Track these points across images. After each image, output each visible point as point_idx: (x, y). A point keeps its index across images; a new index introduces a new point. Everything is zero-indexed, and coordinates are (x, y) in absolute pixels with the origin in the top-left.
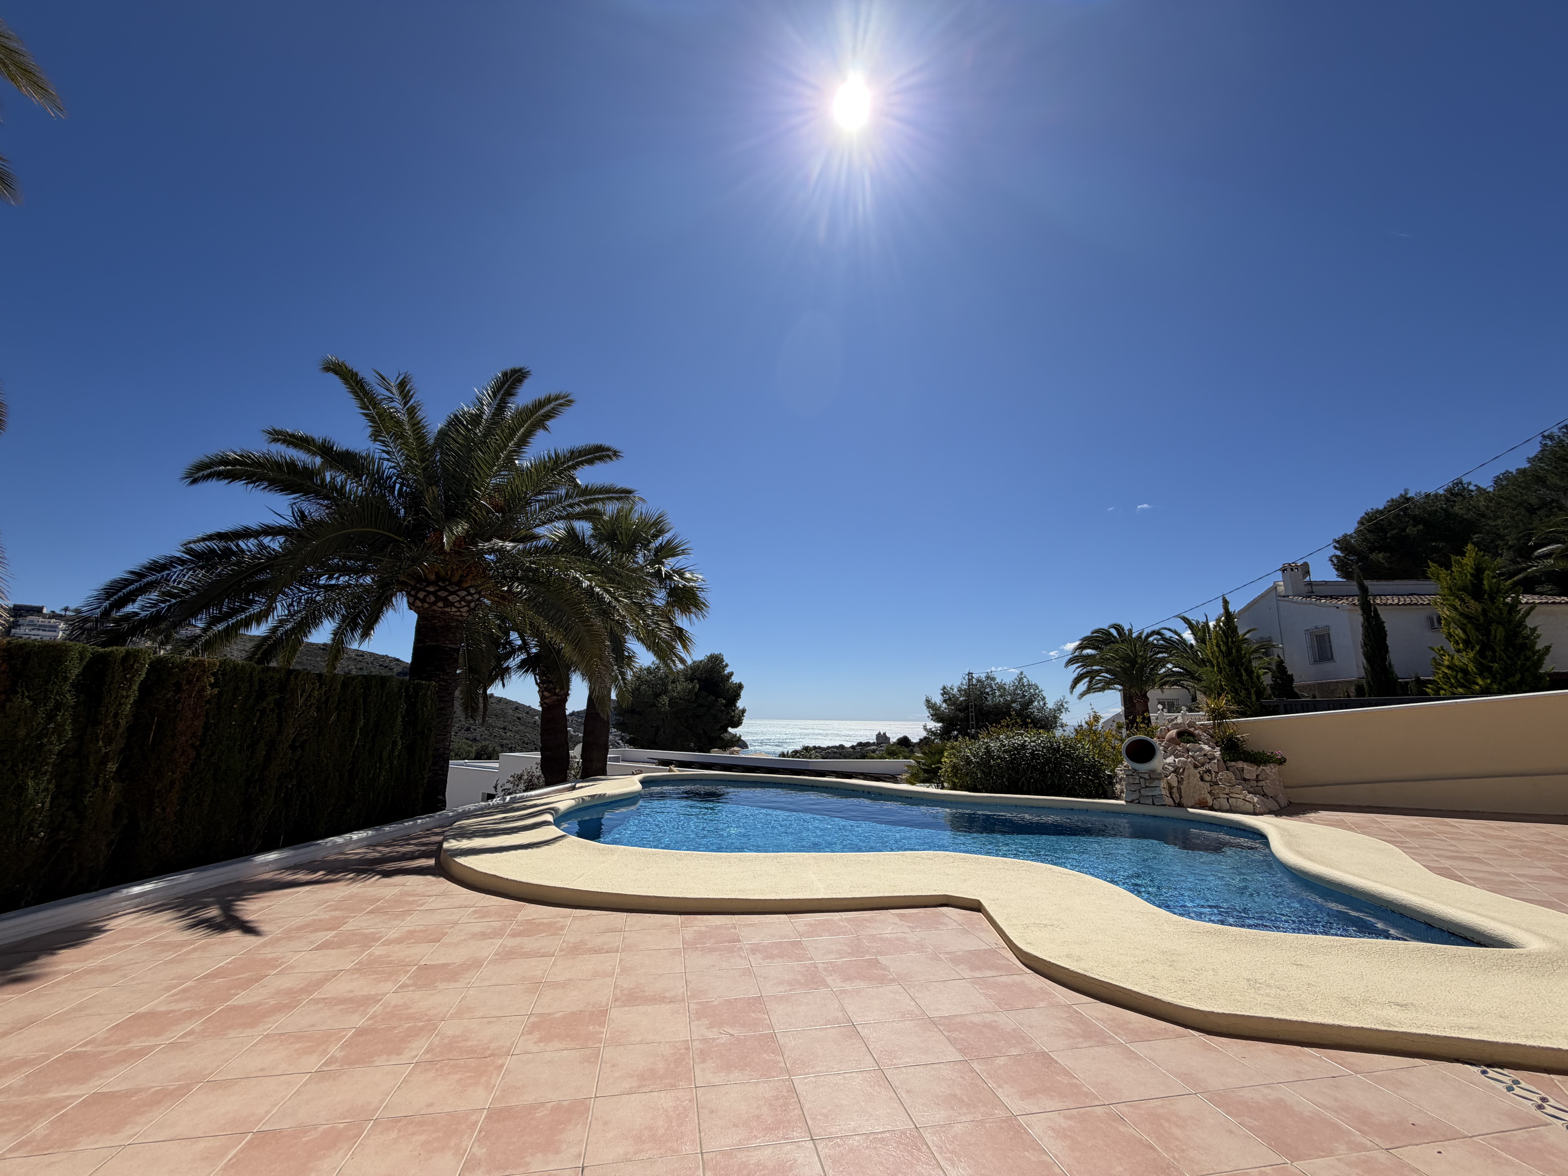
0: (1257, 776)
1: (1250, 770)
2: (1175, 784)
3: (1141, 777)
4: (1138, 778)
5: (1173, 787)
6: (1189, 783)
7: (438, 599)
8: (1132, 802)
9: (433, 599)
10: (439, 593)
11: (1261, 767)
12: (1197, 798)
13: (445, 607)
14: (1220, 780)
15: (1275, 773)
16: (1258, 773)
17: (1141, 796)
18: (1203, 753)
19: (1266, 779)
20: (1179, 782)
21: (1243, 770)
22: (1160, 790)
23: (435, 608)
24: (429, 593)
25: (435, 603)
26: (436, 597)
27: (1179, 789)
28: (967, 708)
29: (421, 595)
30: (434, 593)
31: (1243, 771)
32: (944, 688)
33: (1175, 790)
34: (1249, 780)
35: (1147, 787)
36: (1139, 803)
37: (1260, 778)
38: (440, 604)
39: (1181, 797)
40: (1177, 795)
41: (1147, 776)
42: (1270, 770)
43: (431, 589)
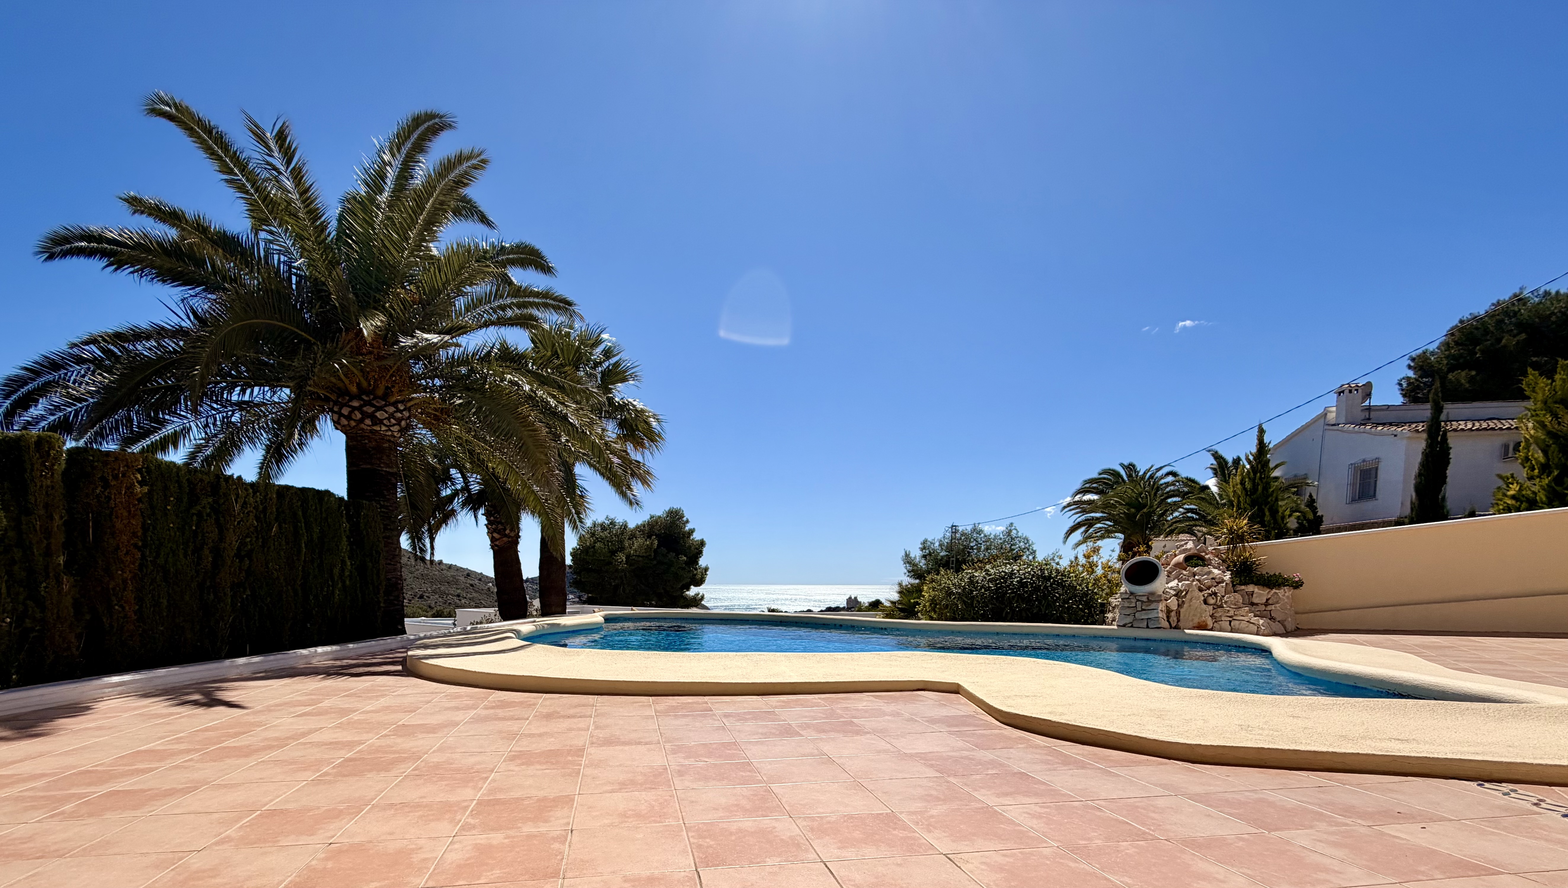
0: (1267, 600)
1: (1260, 594)
2: (1174, 607)
3: (1139, 600)
4: (1136, 600)
5: (1172, 611)
6: (1190, 606)
7: (365, 415)
8: (1124, 626)
9: (359, 416)
10: (365, 409)
11: (1274, 591)
12: (1197, 618)
13: (373, 425)
14: (1226, 602)
15: (1288, 597)
16: (1269, 596)
17: (1135, 619)
18: (1211, 576)
19: (1277, 602)
20: (1179, 605)
21: (1252, 593)
22: (1158, 612)
23: (362, 426)
24: (354, 409)
25: (361, 421)
26: (362, 413)
27: (1178, 613)
29: (345, 411)
30: (359, 409)
31: (1252, 595)
33: (1173, 614)
34: (1257, 604)
35: (1144, 610)
36: (1131, 626)
37: (1270, 602)
38: (368, 422)
39: (1178, 621)
40: (1175, 619)
41: (1145, 598)
42: (1284, 593)
43: (355, 404)
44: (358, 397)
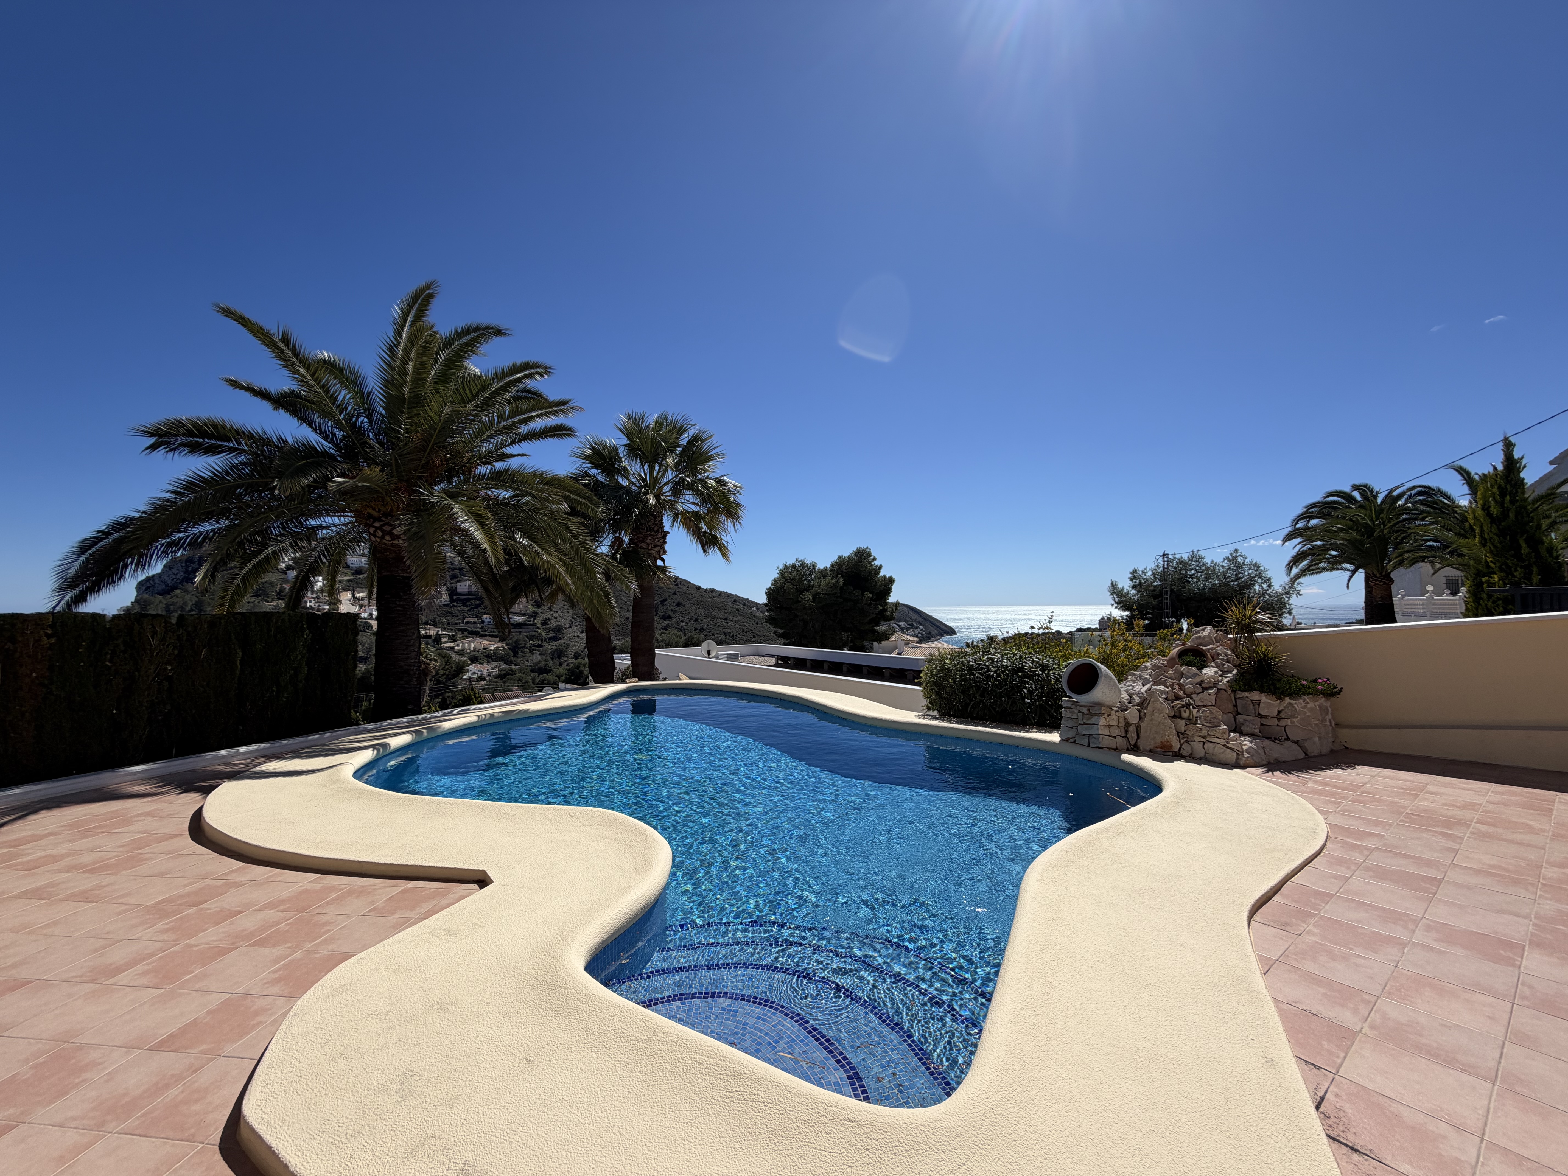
0: (1279, 712)
1: (1268, 704)
2: (1135, 720)
3: (1080, 712)
4: (1076, 711)
5: (1130, 725)
6: (1152, 720)
7: (385, 533)
8: (1067, 740)
9: (380, 533)
10: (384, 528)
11: (1289, 701)
12: (1159, 740)
14: (1200, 717)
16: (1281, 709)
17: (1078, 734)
18: (1198, 680)
19: (1293, 716)
20: (1140, 718)
21: (1259, 703)
22: (1098, 729)
23: (384, 541)
24: (377, 528)
25: (382, 538)
26: (383, 531)
27: (1138, 727)
28: (1161, 594)
30: (380, 528)
31: (1259, 705)
32: (1135, 571)
33: (1132, 729)
34: (1265, 717)
35: (1085, 724)
36: (1074, 742)
37: (1282, 715)
38: (387, 538)
39: (1138, 737)
41: (1085, 710)
42: (1306, 704)
43: (377, 524)
44: (378, 519)
